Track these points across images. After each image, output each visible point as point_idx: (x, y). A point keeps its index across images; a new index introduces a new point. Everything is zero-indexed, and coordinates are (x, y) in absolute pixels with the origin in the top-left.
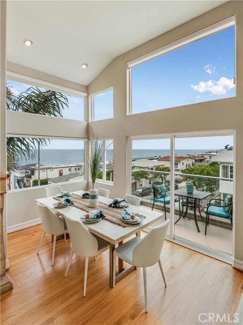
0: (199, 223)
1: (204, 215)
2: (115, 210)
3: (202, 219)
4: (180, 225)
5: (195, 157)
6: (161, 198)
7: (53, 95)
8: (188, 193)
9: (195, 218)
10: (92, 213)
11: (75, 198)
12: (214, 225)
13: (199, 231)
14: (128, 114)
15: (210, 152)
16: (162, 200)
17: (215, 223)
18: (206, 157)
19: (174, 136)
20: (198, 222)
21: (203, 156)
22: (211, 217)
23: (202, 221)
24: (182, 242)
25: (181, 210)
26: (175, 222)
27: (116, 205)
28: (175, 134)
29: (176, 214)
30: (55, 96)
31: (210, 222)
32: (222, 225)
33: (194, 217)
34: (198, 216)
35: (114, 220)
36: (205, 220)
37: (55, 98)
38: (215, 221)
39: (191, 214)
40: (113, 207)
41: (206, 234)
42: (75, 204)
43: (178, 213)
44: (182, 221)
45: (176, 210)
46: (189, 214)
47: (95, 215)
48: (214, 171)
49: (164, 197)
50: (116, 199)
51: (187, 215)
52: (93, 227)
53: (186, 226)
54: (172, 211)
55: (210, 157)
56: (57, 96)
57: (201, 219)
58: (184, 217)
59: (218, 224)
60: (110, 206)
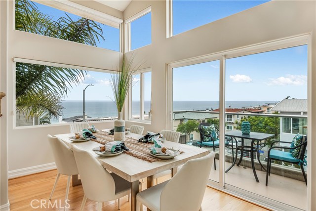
0: (258, 172)
1: (264, 163)
2: (145, 145)
3: (262, 167)
4: (233, 173)
5: (251, 109)
6: (209, 141)
7: (86, 24)
8: (244, 134)
9: (253, 167)
10: (110, 144)
11: (101, 134)
12: (277, 174)
13: (258, 181)
14: (168, 36)
15: (268, 105)
16: (211, 143)
17: (278, 172)
18: (263, 109)
19: (225, 56)
20: (256, 171)
21: (260, 108)
22: (274, 165)
23: (261, 170)
24: (236, 192)
25: (235, 157)
26: (226, 170)
27: (147, 139)
28: (225, 53)
29: (227, 161)
30: (88, 26)
31: (272, 170)
32: (288, 174)
33: (251, 165)
34: (257, 164)
35: (140, 154)
36: (266, 169)
37: (89, 28)
38: (280, 170)
39: (247, 162)
40: (144, 142)
41: (267, 185)
42: (98, 139)
43: (231, 160)
44: (235, 169)
45: (227, 157)
46: (245, 161)
47: (113, 147)
48: (274, 122)
49: (213, 140)
50: (148, 132)
51: (243, 163)
52: (108, 161)
53: (240, 175)
54: (223, 158)
55: (268, 109)
56: (90, 25)
57: (259, 167)
58: (238, 165)
59: (283, 173)
60: (140, 141)
